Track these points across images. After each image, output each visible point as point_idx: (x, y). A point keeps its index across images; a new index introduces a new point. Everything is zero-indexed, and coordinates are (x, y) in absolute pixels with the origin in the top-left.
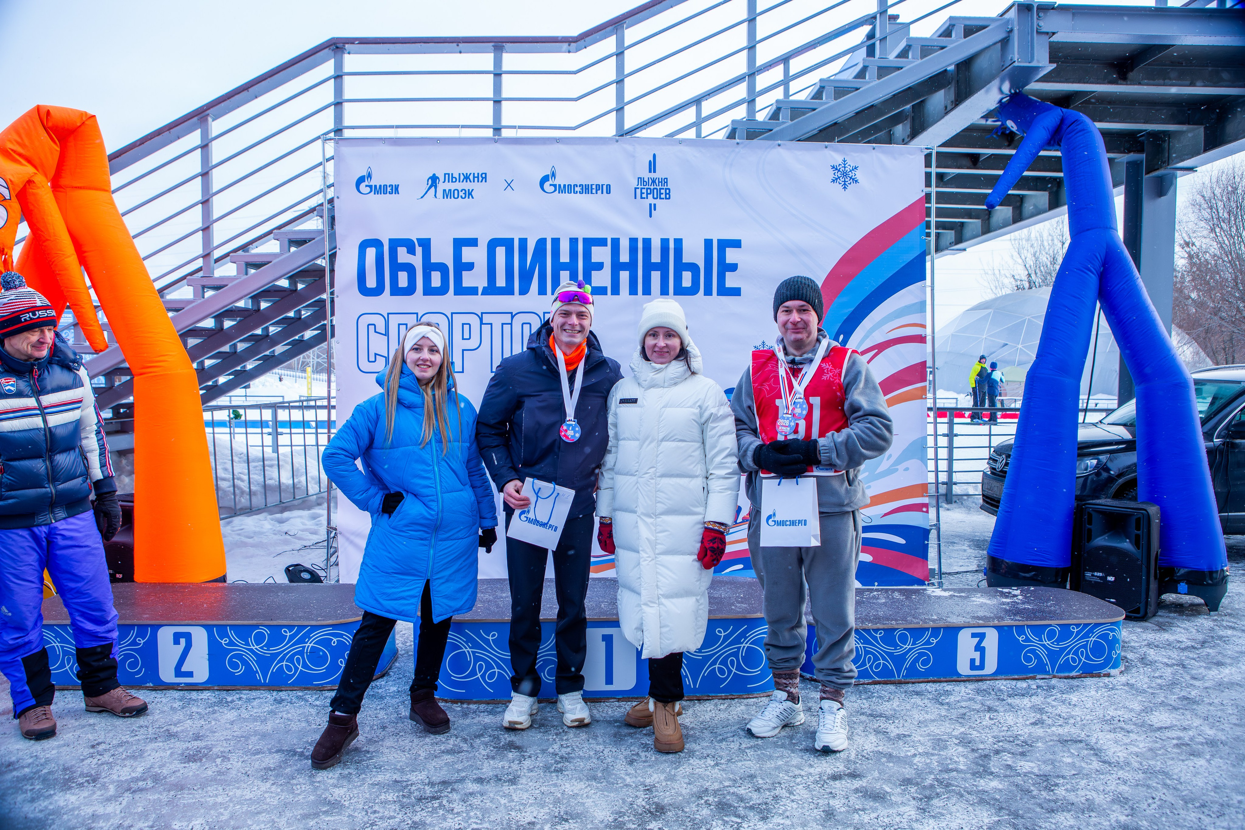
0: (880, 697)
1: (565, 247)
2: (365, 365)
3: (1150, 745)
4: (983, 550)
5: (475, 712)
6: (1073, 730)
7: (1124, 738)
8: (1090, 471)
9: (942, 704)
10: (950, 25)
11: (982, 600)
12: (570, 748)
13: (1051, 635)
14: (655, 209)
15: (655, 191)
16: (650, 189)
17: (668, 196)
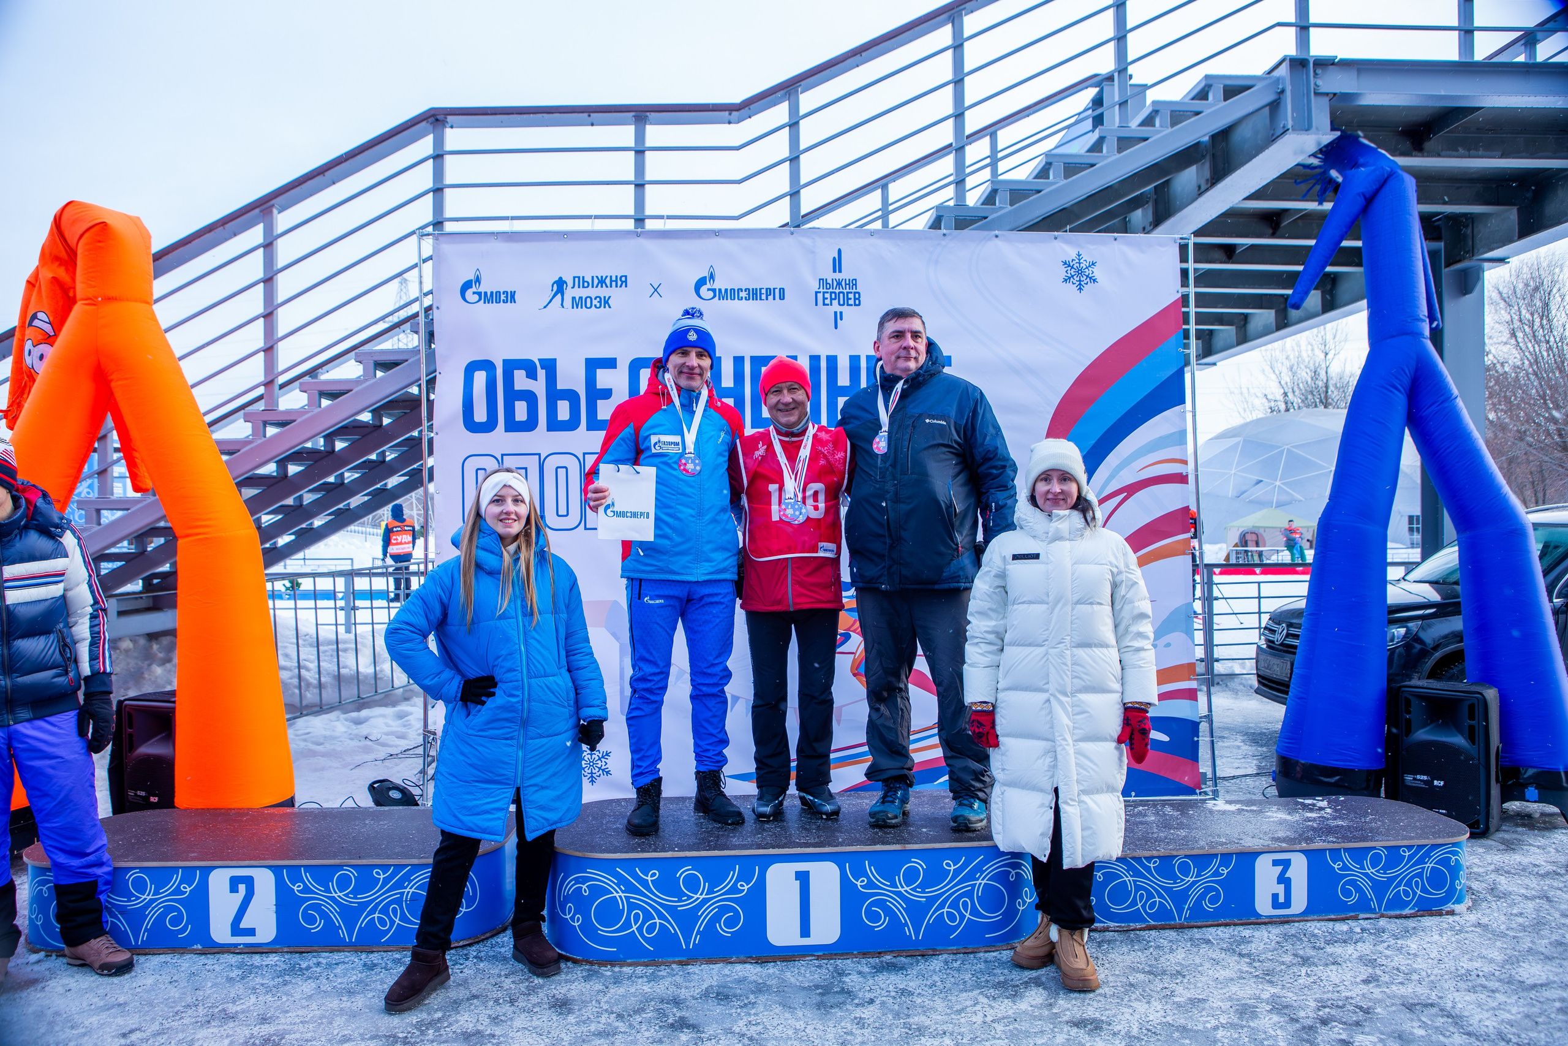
0: (1158, 947)
1: (728, 369)
3: (1526, 1009)
5: (630, 978)
6: (1419, 990)
7: (1489, 999)
8: (1398, 643)
9: (1241, 955)
10: (1205, 86)
11: (1279, 816)
12: (761, 1027)
13: (1375, 861)
14: (841, 319)
15: (841, 295)
16: (835, 293)
17: (857, 302)
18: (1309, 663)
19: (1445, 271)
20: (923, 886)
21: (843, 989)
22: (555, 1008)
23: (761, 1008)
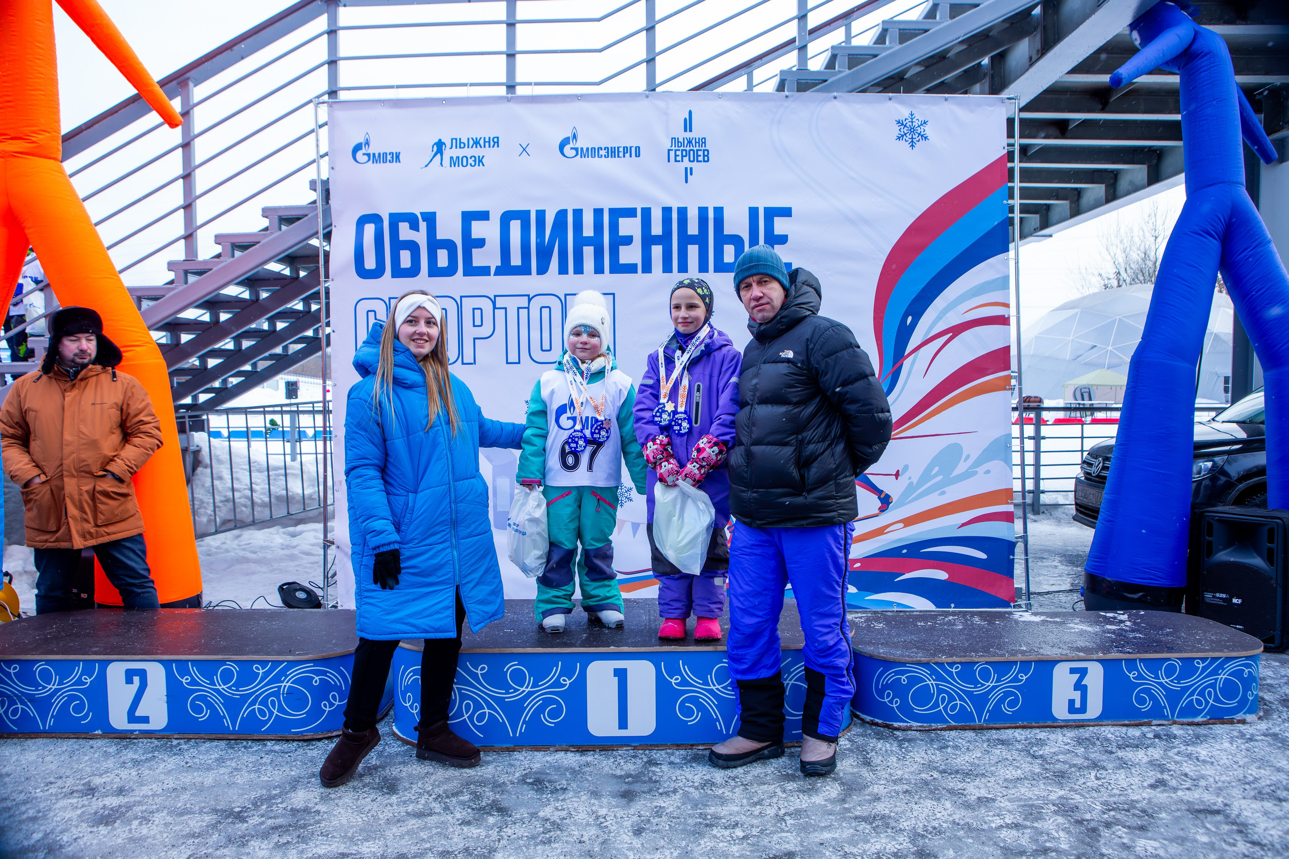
0: (956, 747)
1: (588, 220)
4: (1077, 566)
6: (1206, 796)
7: (1275, 808)
8: (1204, 475)
9: (1034, 757)
11: (1081, 627)
12: (566, 812)
13: (1170, 672)
14: (691, 174)
15: (692, 152)
16: (686, 150)
17: (706, 159)
18: (1117, 490)
21: (650, 779)
22: (382, 788)
23: (571, 794)
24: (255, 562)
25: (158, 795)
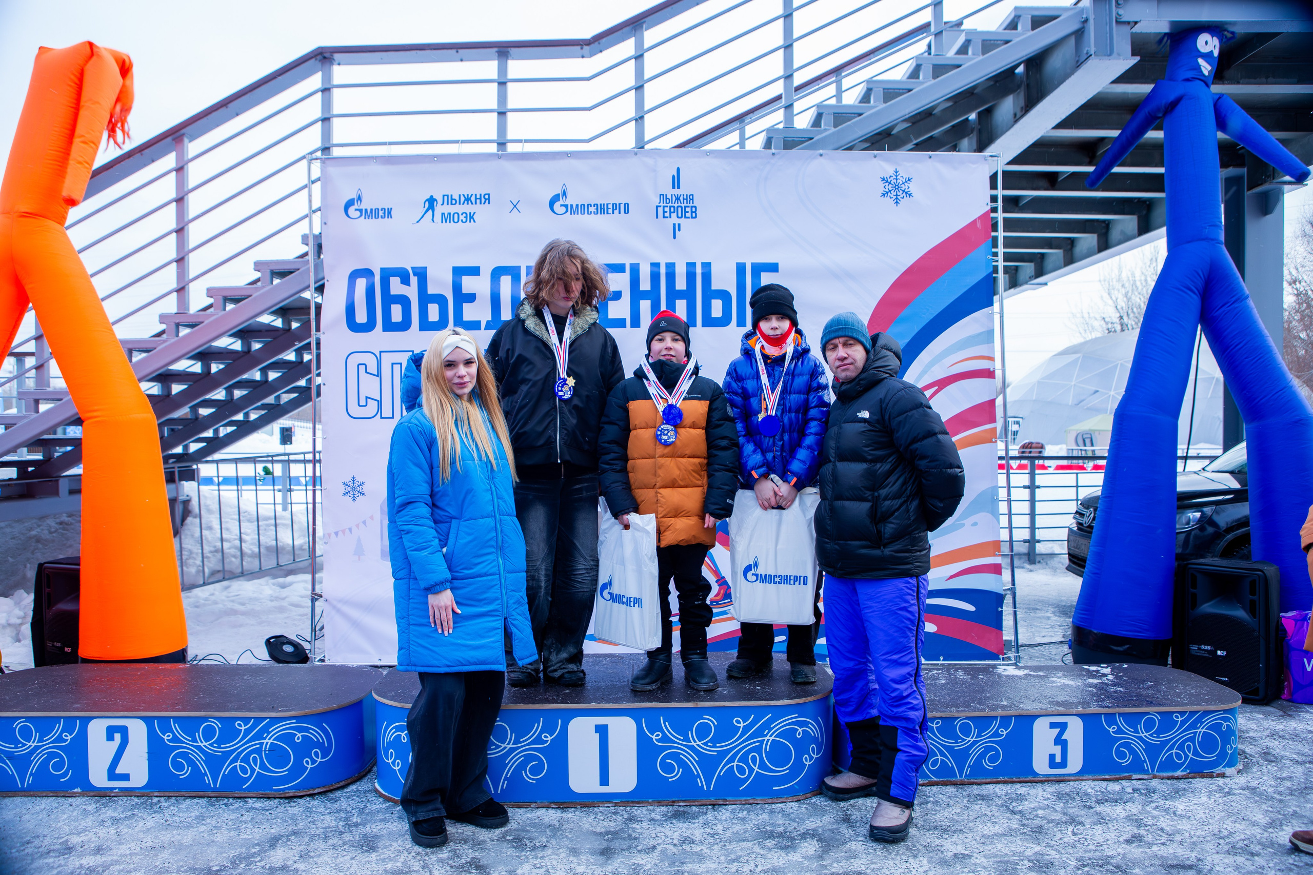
0: (936, 803)
2: (355, 410)
4: (1070, 617)
7: (1247, 863)
8: (1193, 526)
9: (1013, 812)
10: (1015, 16)
11: (1063, 681)
12: (543, 870)
13: (1149, 726)
14: (679, 230)
15: (680, 209)
16: (674, 207)
17: (694, 215)
18: (1103, 542)
19: (1248, 194)
20: (714, 741)
21: (630, 836)
22: (362, 846)
23: (549, 851)
24: (243, 614)
25: (136, 854)
